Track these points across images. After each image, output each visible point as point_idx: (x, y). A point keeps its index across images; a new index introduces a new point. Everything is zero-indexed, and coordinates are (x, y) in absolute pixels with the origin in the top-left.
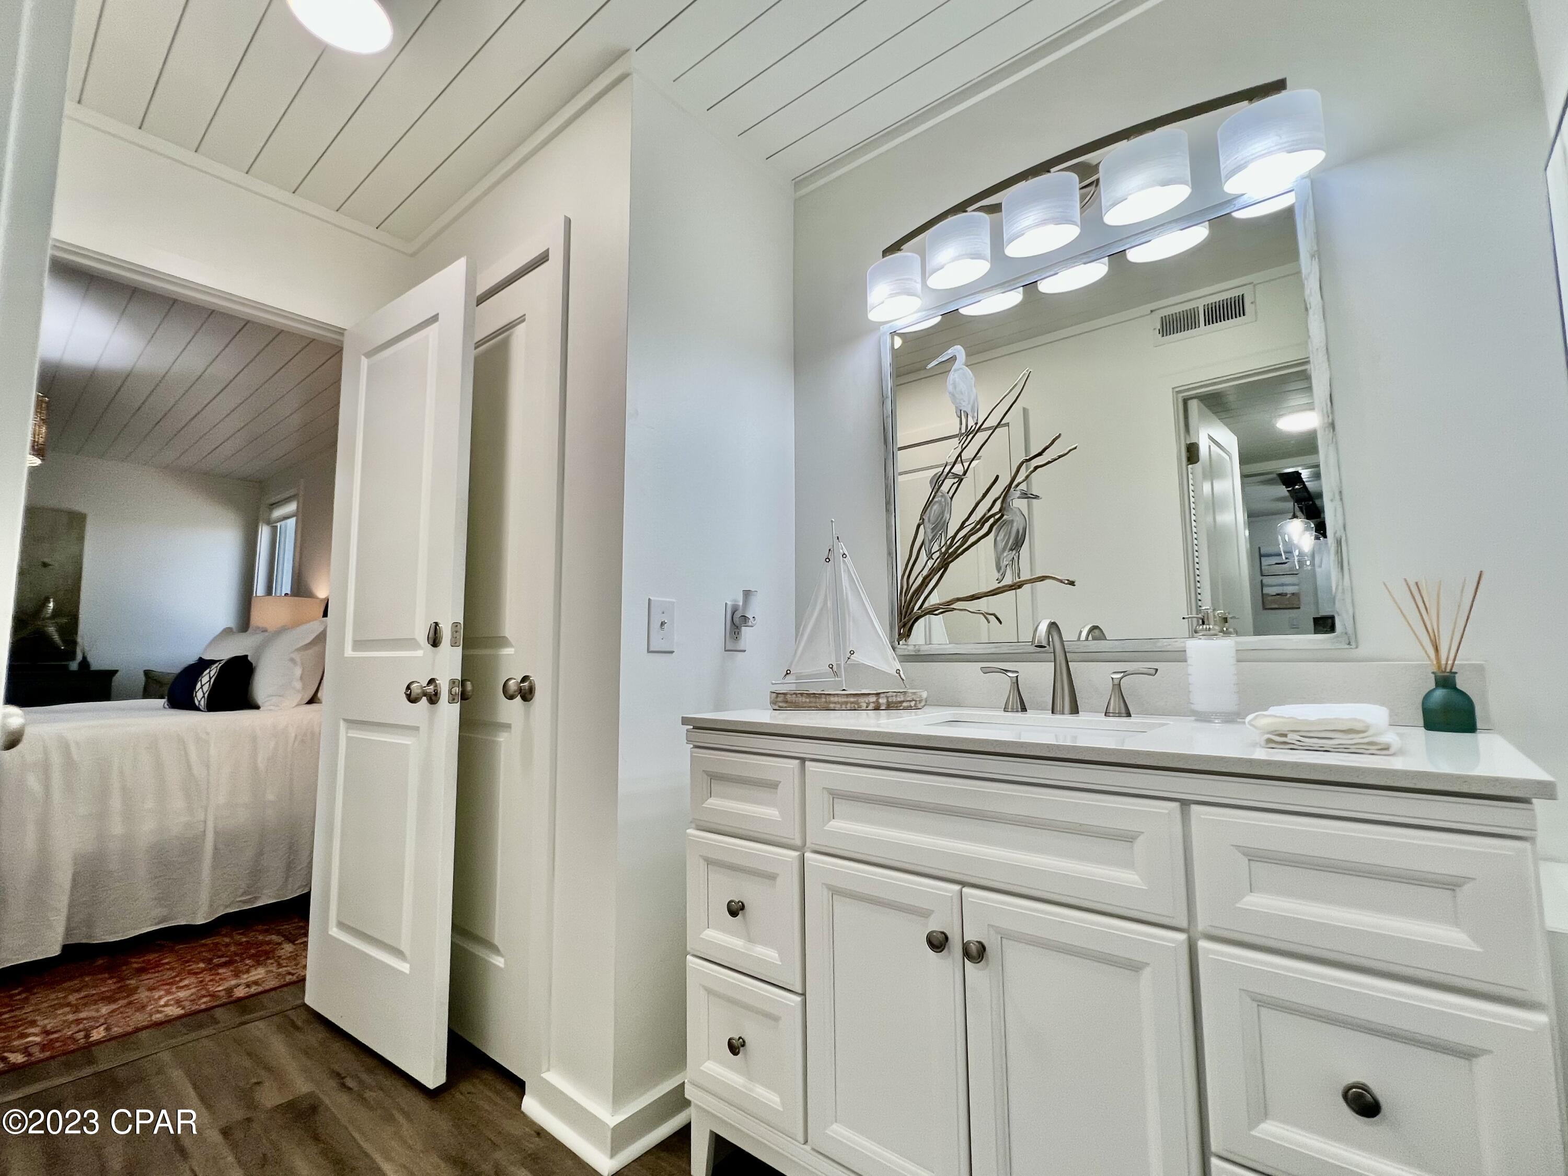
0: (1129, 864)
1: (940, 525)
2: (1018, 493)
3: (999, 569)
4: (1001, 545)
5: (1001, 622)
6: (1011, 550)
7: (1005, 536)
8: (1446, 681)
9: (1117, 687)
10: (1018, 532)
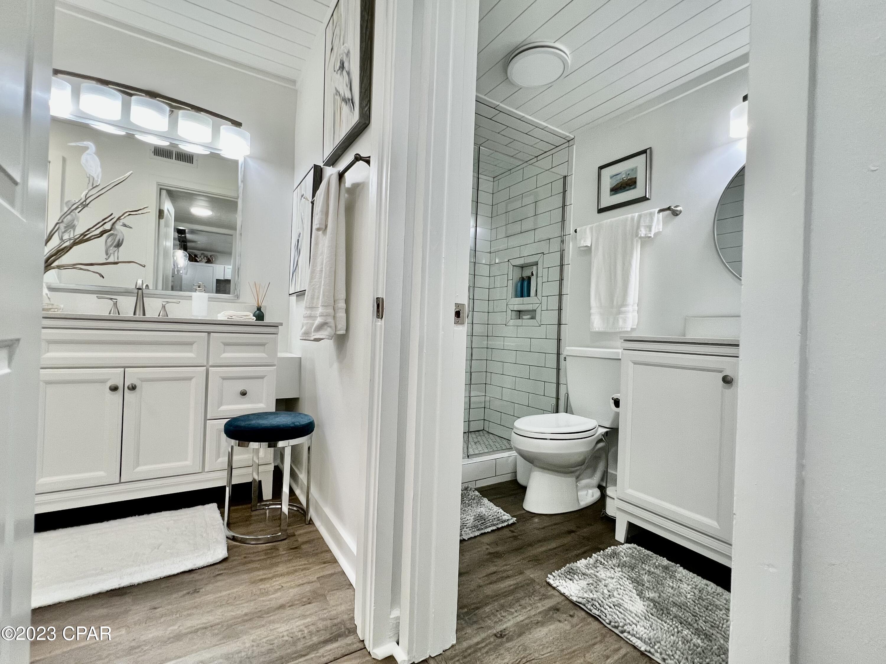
0: (191, 351)
1: (71, 226)
2: (121, 224)
3: (107, 254)
4: (109, 244)
5: (103, 277)
6: (115, 247)
7: (112, 240)
8: (259, 309)
9: (164, 307)
10: (119, 240)
